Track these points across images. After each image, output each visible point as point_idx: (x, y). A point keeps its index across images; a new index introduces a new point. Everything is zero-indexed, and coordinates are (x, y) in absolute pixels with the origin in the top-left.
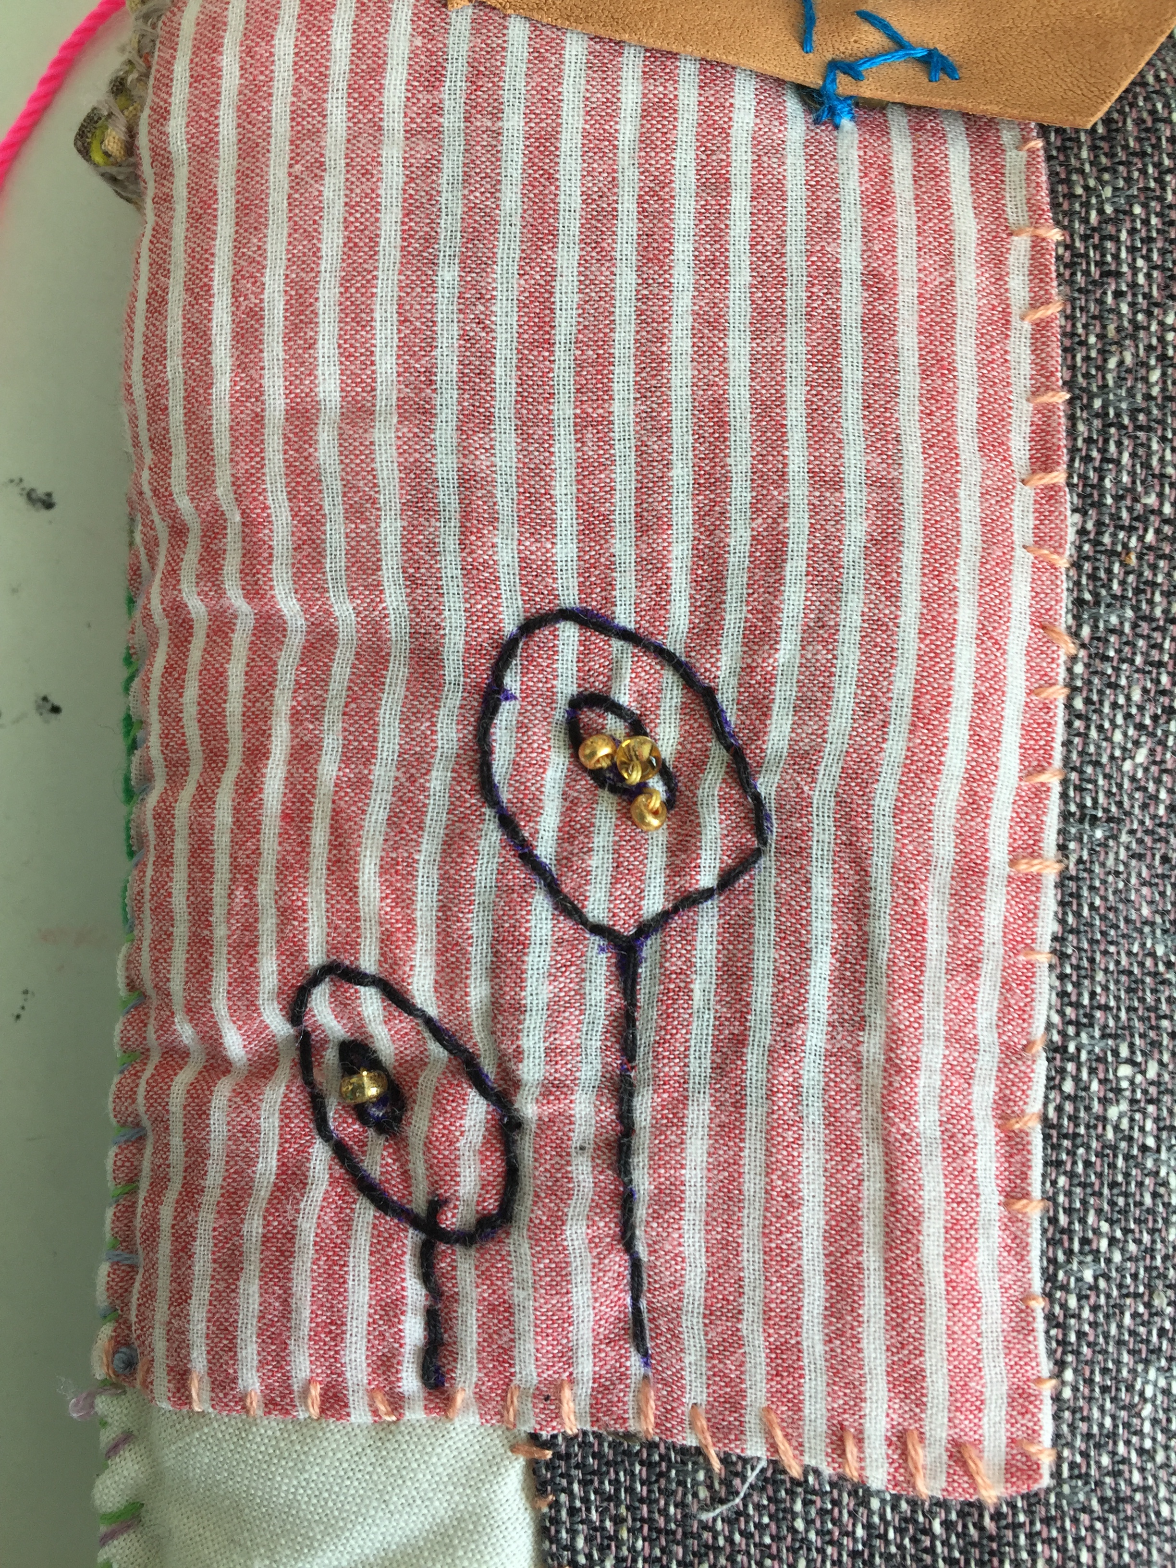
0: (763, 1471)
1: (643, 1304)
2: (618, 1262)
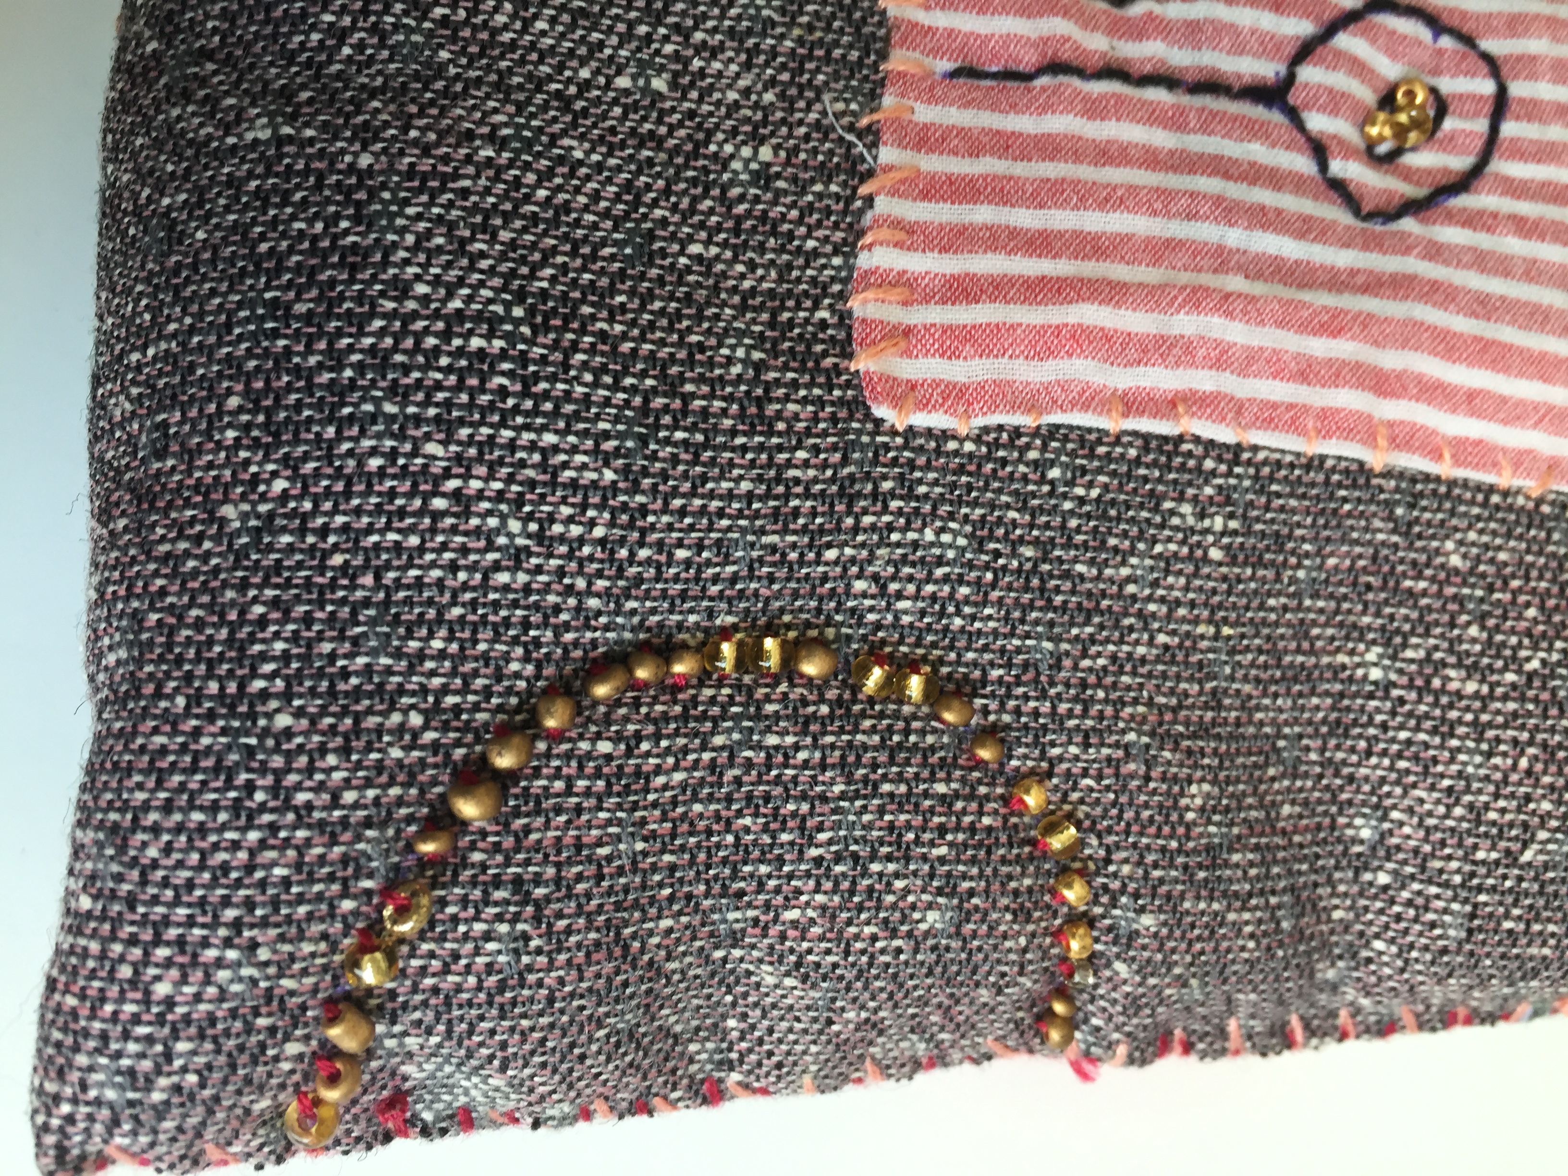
0: (863, 160)
2: (1028, 60)
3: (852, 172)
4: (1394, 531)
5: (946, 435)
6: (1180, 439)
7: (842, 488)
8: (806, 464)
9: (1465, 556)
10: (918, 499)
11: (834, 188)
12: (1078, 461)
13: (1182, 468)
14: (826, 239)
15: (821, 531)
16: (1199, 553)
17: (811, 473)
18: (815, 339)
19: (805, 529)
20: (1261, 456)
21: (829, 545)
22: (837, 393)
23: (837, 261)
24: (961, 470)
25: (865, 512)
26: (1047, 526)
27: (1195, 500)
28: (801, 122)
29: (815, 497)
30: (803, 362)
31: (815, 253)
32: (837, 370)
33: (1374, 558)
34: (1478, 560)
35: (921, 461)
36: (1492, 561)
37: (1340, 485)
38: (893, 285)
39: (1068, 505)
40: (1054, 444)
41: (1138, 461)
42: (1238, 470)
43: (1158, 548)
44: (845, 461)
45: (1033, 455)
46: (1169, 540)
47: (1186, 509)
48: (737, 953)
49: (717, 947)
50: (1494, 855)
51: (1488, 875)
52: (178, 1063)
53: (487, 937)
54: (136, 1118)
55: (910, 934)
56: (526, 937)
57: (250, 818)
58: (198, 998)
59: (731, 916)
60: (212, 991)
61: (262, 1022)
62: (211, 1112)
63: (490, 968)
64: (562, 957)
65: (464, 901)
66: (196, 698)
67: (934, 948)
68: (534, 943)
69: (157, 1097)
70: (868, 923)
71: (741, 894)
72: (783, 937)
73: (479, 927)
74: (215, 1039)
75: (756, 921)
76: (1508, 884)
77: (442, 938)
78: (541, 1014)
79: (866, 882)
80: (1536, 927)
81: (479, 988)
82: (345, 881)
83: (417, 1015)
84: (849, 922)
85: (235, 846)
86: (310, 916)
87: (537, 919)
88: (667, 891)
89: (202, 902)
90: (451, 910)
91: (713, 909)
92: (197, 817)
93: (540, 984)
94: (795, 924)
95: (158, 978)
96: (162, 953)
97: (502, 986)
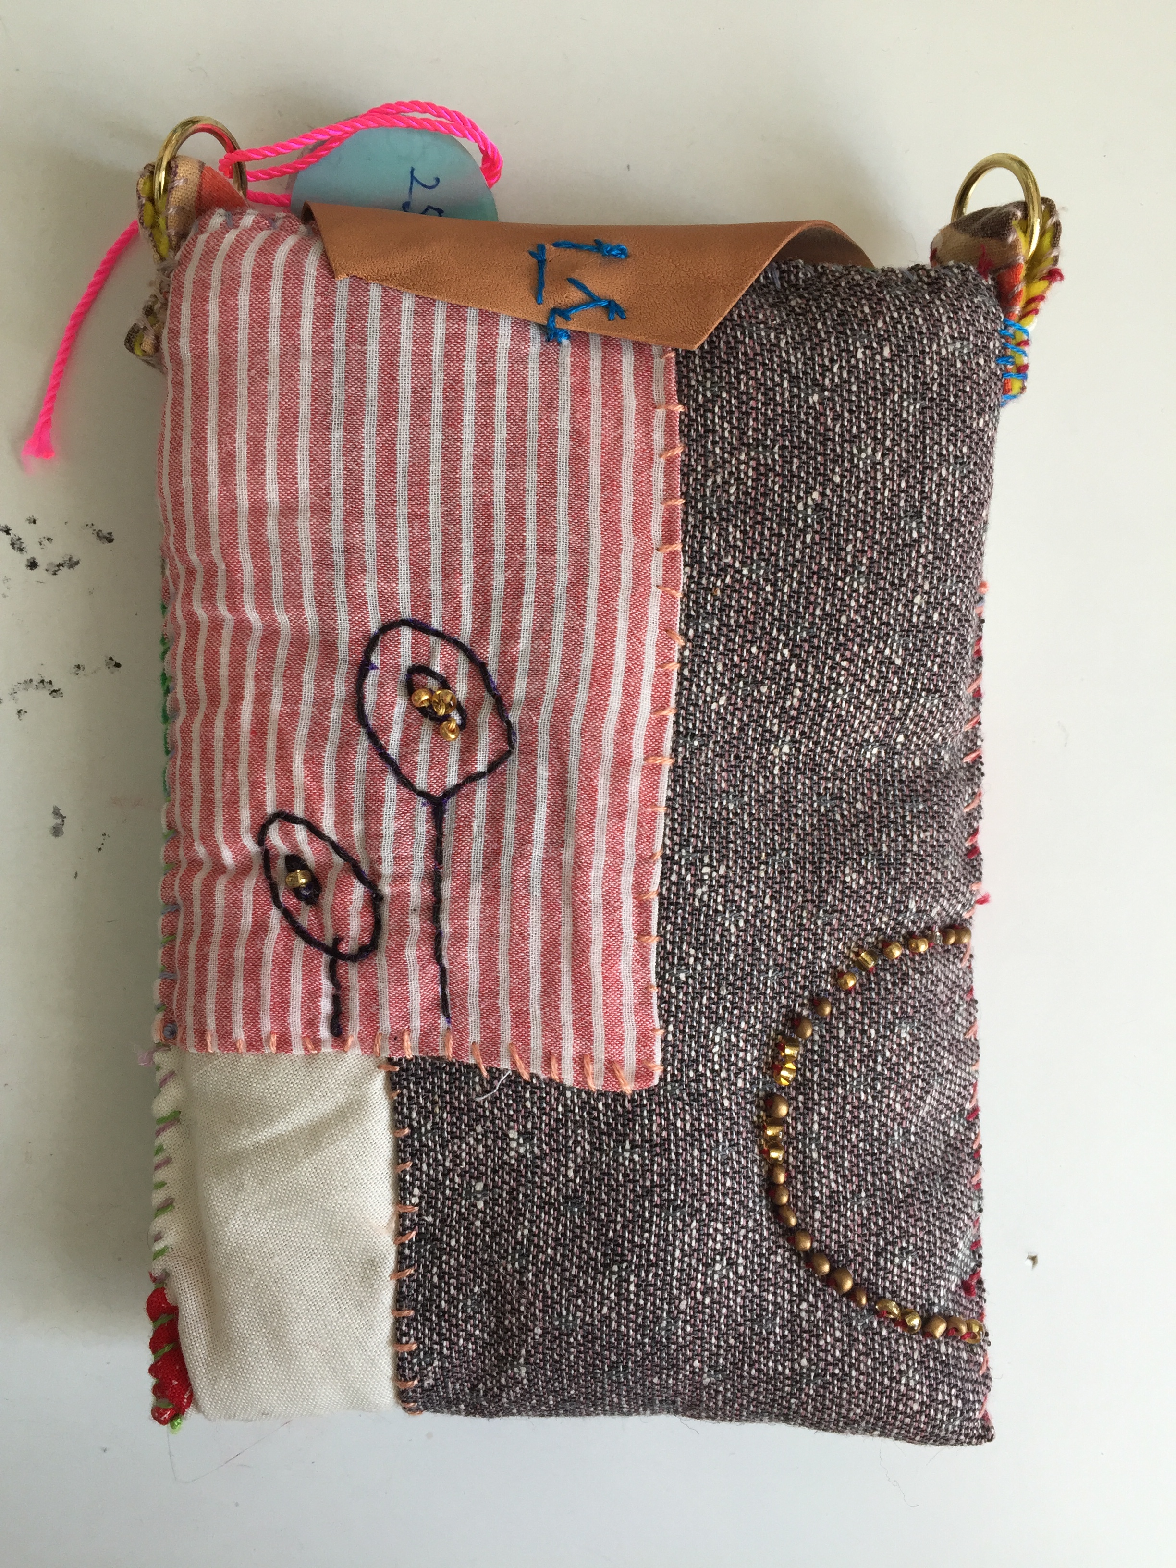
0: (509, 1076)
1: (448, 991)
2: (433, 969)
3: (517, 1083)
4: (707, 745)
5: (664, 1040)
6: (660, 894)
7: (694, 1100)
8: (683, 1120)
9: (720, 694)
10: (698, 1056)
11: (528, 1095)
12: (676, 961)
13: (677, 894)
14: (557, 1099)
15: (715, 1110)
16: (722, 881)
17: (688, 1117)
18: (615, 1110)
19: (715, 1119)
20: (668, 842)
21: (722, 1104)
22: (645, 1102)
23: (569, 1094)
24: (683, 1032)
25: (705, 1086)
26: (710, 978)
27: (694, 886)
28: (492, 1112)
29: (700, 1115)
30: (629, 1120)
31: (565, 1106)
32: (632, 1101)
33: (721, 756)
34: (722, 685)
35: (679, 1055)
36: (723, 675)
37: (683, 787)
38: (582, 1067)
39: (699, 968)
40: (667, 976)
41: (674, 924)
42: (676, 857)
43: (720, 908)
44: (680, 1099)
45: (673, 990)
46: (715, 901)
47: (699, 892)
48: (913, 1129)
49: (909, 1140)
50: (896, 681)
51: (907, 683)
52: (947, 1398)
53: (900, 1266)
55: (912, 1045)
56: (902, 1249)
57: (846, 1375)
58: (921, 1393)
59: (896, 1138)
60: (918, 1387)
61: (932, 1364)
62: (967, 1379)
63: (914, 1264)
64: (911, 1230)
65: (884, 1279)
66: (792, 1394)
67: (919, 1029)
68: (904, 1245)
69: (960, 1404)
70: (905, 1068)
71: (887, 1134)
72: (908, 1109)
73: (896, 1271)
74: (937, 1384)
75: (900, 1124)
76: (913, 671)
77: (900, 1287)
78: (934, 1236)
79: (886, 1072)
80: (939, 650)
81: (922, 1268)
82: (874, 1334)
83: (931, 1294)
84: (904, 1078)
85: (858, 1380)
86: (888, 1348)
87: (894, 1244)
88: (884, 1176)
89: (881, 1393)
90: (887, 1284)
91: (893, 1148)
92: (844, 1395)
93: (922, 1240)
94: (902, 1105)
95: (911, 1409)
96: (901, 1407)
97: (922, 1257)
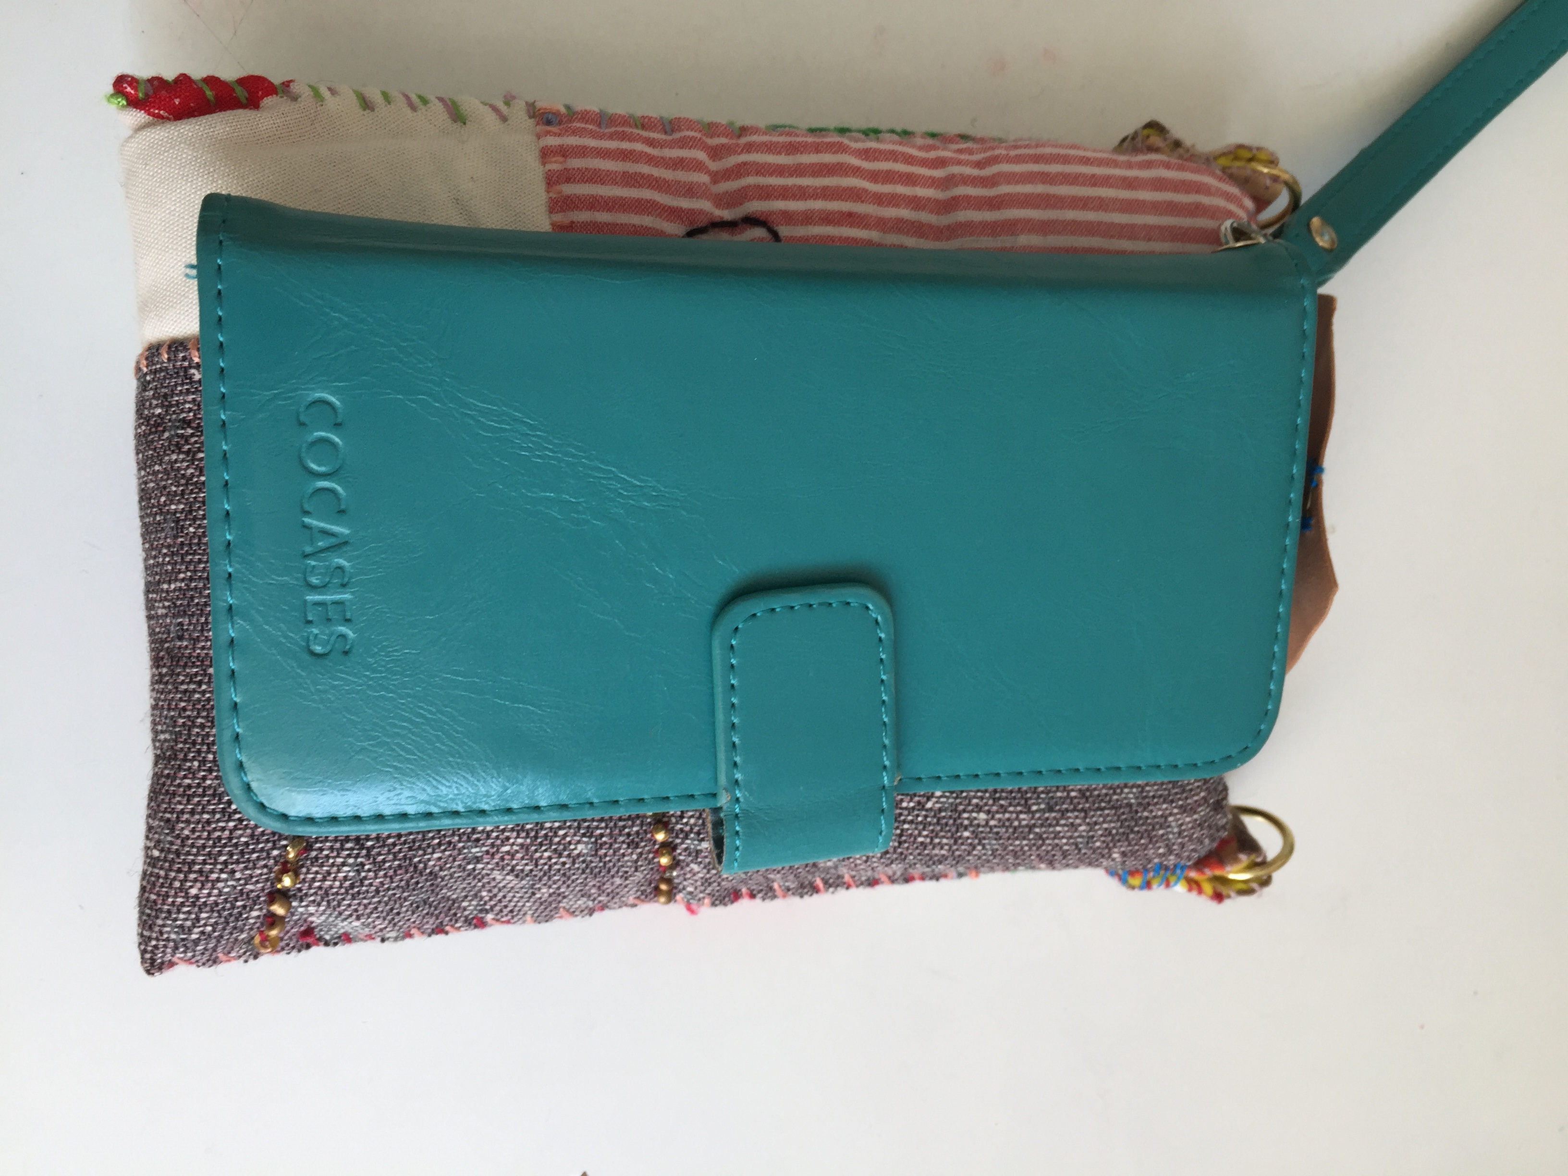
48: (480, 866)
49: (469, 863)
52: (202, 922)
53: (344, 864)
54: (185, 945)
55: (569, 856)
56: (362, 865)
57: (230, 816)
58: (209, 895)
59: (474, 850)
60: (216, 892)
61: (239, 904)
62: (218, 941)
63: (345, 878)
64: (382, 873)
65: (331, 849)
66: (204, 762)
67: (584, 862)
68: (367, 867)
69: (194, 936)
70: (546, 850)
71: (478, 840)
72: (502, 859)
73: (340, 860)
74: (218, 911)
75: (487, 852)
77: (322, 865)
78: (373, 897)
79: (544, 832)
80: (937, 841)
81: (341, 887)
82: (274, 842)
83: (312, 898)
84: (536, 851)
85: (223, 829)
86: (258, 858)
87: (368, 856)
88: (437, 841)
89: (209, 854)
90: (325, 852)
91: (464, 848)
92: (206, 816)
93: (371, 885)
94: (508, 853)
95: (191, 887)
96: (192, 876)
97: (352, 886)
